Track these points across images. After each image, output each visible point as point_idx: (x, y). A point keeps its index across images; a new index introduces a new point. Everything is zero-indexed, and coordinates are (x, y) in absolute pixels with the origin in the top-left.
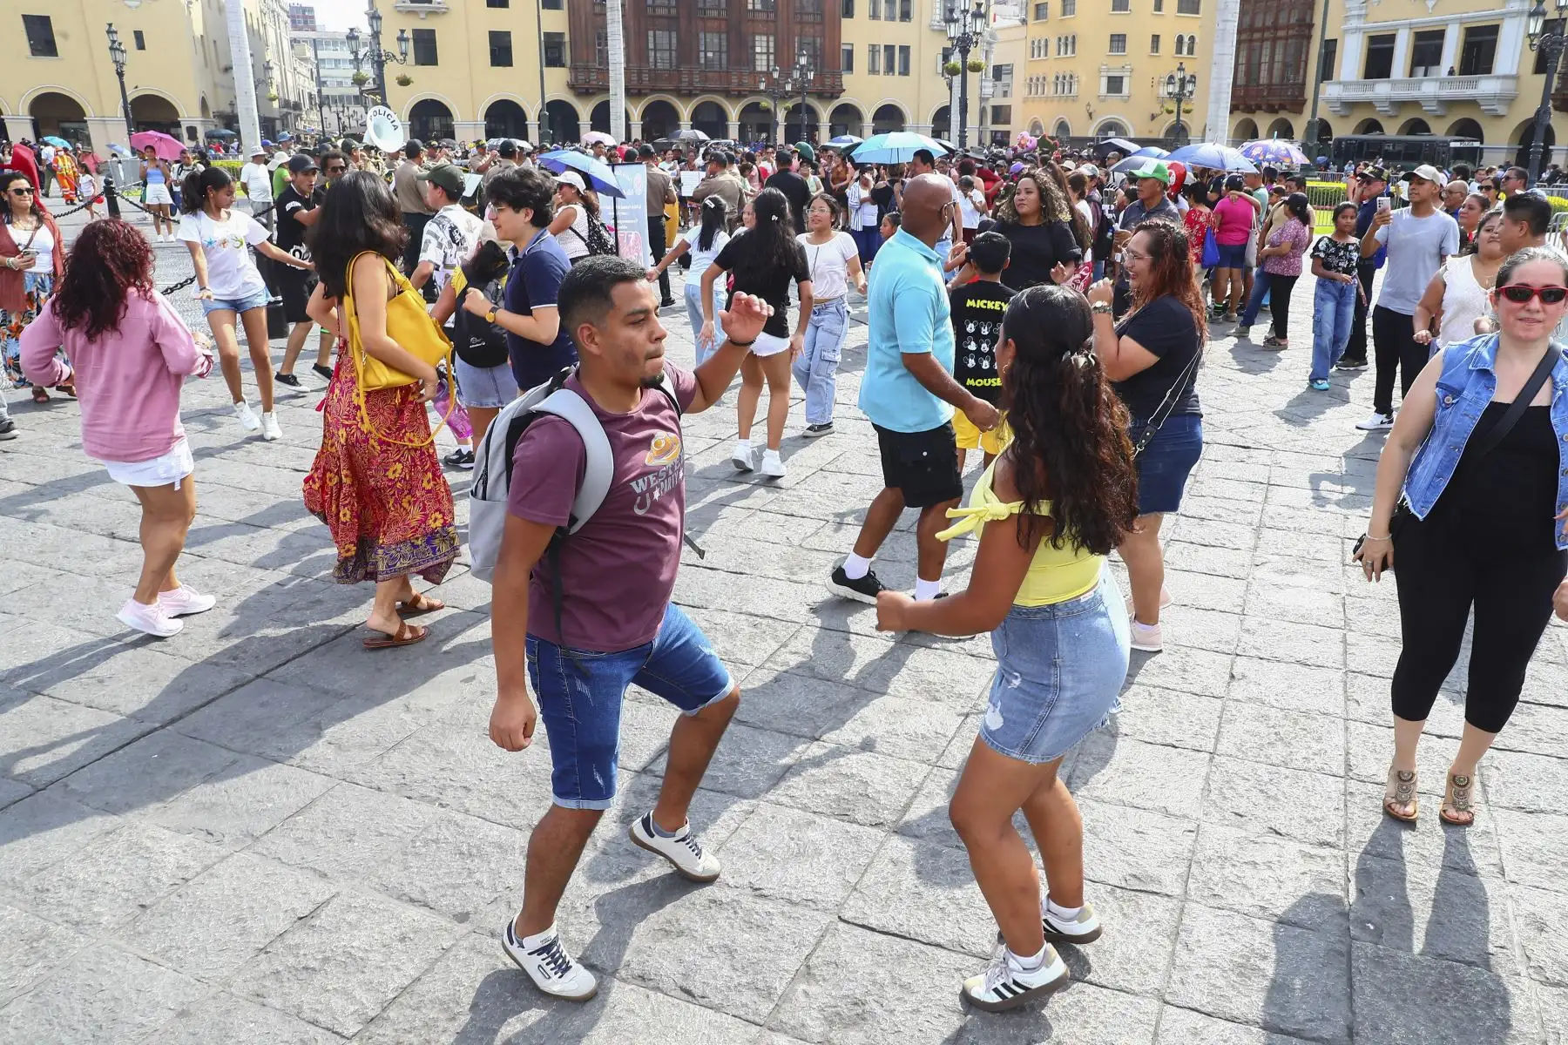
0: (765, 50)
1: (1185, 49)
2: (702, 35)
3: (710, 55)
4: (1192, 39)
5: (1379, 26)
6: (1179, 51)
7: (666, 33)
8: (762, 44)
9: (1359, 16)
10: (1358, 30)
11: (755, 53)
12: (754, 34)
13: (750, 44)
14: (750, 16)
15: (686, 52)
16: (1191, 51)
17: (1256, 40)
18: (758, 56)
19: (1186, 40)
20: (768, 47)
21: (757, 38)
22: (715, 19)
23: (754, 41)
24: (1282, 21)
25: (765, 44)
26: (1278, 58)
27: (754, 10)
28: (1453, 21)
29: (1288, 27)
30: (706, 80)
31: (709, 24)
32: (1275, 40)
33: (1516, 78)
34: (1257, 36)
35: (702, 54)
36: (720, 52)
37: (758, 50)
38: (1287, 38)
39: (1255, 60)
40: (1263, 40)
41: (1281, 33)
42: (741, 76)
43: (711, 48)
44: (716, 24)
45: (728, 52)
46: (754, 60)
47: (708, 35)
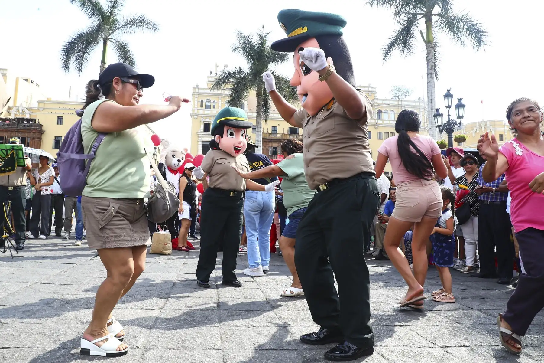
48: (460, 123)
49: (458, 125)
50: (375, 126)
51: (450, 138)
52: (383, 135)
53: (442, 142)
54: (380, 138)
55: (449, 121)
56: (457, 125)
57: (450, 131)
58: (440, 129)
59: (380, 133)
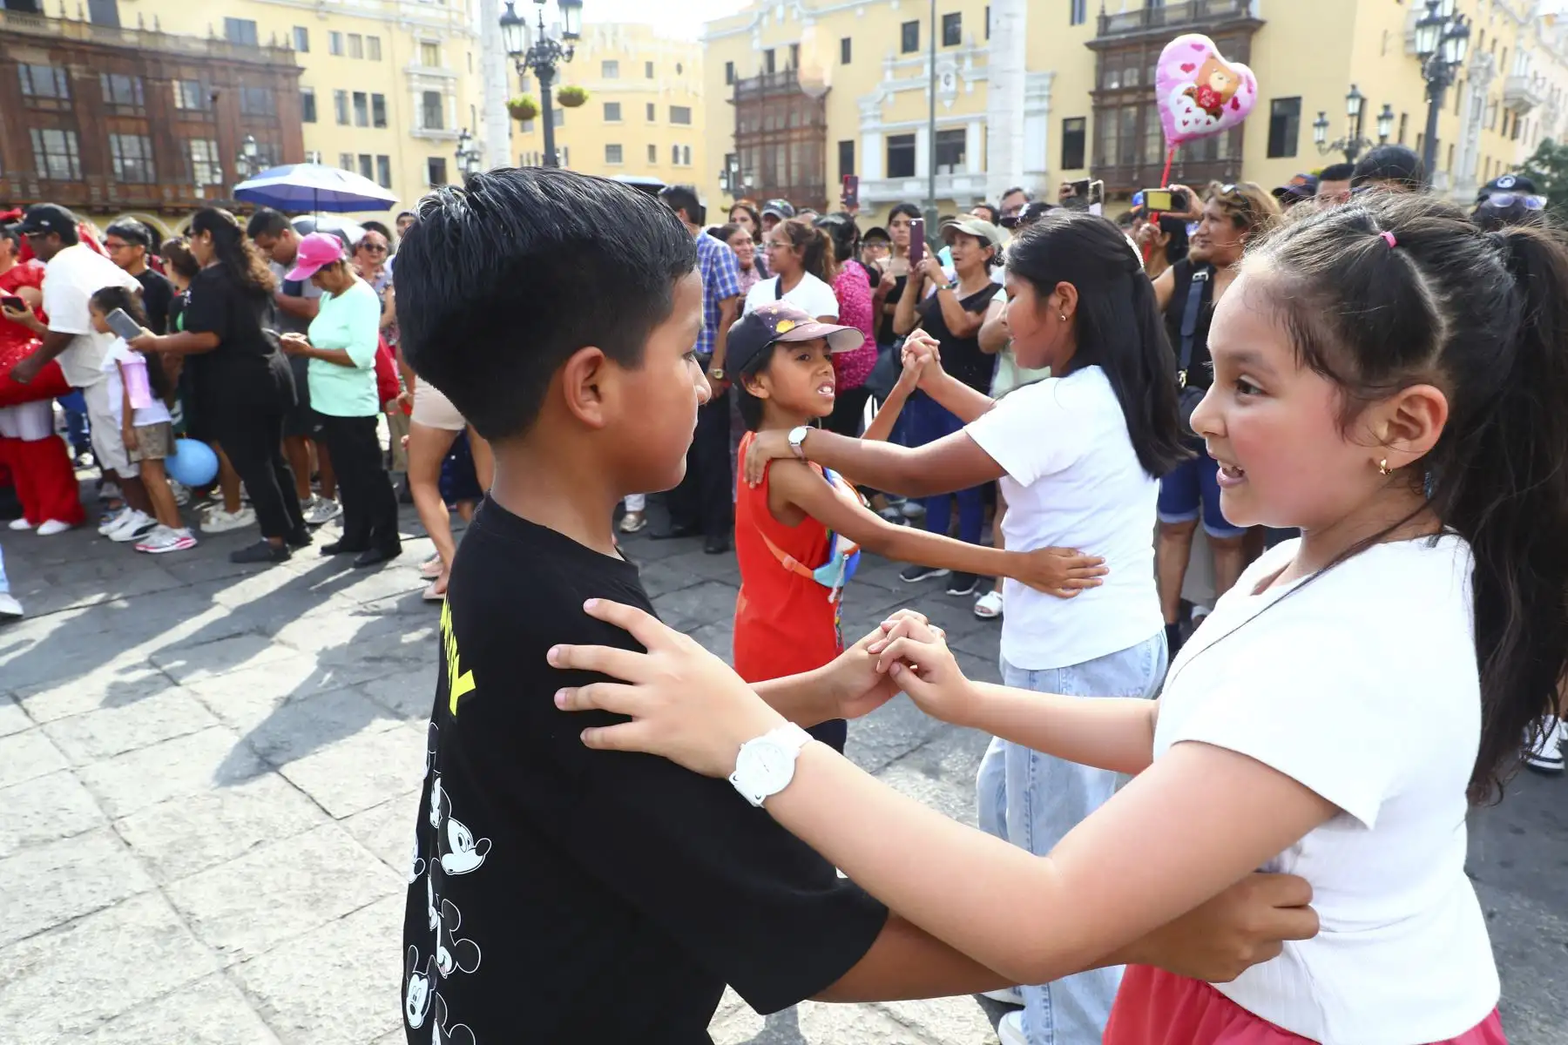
0: (206, 158)
1: (681, 158)
2: (113, 138)
3: (129, 163)
4: (687, 149)
5: (899, 127)
6: (676, 160)
7: (59, 134)
8: (200, 151)
9: (875, 117)
10: (875, 130)
11: (192, 162)
12: (189, 138)
13: (185, 150)
14: (181, 116)
15: (94, 157)
16: (687, 161)
17: (769, 143)
18: (197, 167)
19: (681, 150)
20: (209, 155)
21: (194, 143)
22: (132, 118)
23: (189, 147)
24: (795, 122)
25: (204, 150)
26: (794, 160)
27: (185, 110)
28: (973, 120)
29: (802, 128)
30: (128, 194)
31: (122, 124)
32: (788, 142)
33: (1045, 173)
34: (769, 139)
35: (117, 163)
36: (143, 159)
37: (196, 157)
38: (802, 140)
39: (770, 164)
40: (776, 143)
41: (796, 135)
42: (176, 188)
43: (128, 152)
44: (133, 124)
45: (155, 159)
46: (192, 171)
47: (125, 139)
48: (571, 53)
49: (566, 57)
50: (317, 11)
51: (546, 93)
52: (346, 43)
53: (525, 101)
54: (337, 51)
55: (542, 41)
56: (563, 55)
57: (546, 74)
58: (517, 62)
59: (335, 35)
